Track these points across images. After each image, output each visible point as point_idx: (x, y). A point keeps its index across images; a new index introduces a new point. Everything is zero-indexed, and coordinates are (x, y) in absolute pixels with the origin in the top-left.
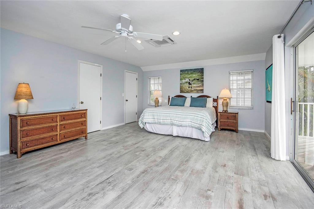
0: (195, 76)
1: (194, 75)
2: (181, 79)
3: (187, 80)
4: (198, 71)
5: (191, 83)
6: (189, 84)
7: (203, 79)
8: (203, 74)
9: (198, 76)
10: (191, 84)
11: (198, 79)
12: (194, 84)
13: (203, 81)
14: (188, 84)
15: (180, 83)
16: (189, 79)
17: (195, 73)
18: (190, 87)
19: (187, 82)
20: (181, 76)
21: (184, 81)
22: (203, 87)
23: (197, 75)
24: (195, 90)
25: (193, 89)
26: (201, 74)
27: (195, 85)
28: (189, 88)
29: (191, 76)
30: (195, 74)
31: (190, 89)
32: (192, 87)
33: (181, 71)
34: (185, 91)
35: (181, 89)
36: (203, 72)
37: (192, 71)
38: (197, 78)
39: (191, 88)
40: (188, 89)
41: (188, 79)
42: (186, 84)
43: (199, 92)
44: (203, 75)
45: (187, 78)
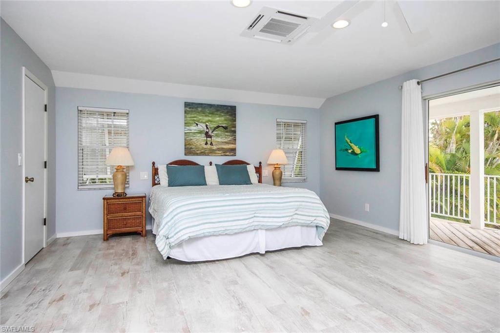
0: (220, 119)
1: (218, 119)
2: (187, 124)
3: (202, 127)
4: (226, 111)
5: (210, 133)
6: (207, 135)
7: (235, 127)
8: (235, 117)
9: (225, 120)
10: (211, 137)
11: (225, 128)
12: (217, 136)
13: (235, 132)
14: (204, 135)
15: (185, 133)
16: (206, 125)
17: (219, 113)
18: (209, 143)
19: (201, 132)
20: (185, 117)
21: (194, 128)
22: (235, 144)
23: (223, 118)
24: (219, 149)
25: (215, 147)
26: (230, 118)
27: (219, 140)
28: (206, 144)
29: (210, 119)
30: (220, 116)
31: (209, 146)
32: (214, 143)
33: (187, 105)
34: (198, 152)
35: (187, 146)
36: (235, 114)
37: (212, 109)
38: (224, 125)
39: (211, 144)
40: (205, 147)
41: (204, 125)
42: (199, 135)
43: (227, 154)
44: (235, 121)
45: (202, 122)
